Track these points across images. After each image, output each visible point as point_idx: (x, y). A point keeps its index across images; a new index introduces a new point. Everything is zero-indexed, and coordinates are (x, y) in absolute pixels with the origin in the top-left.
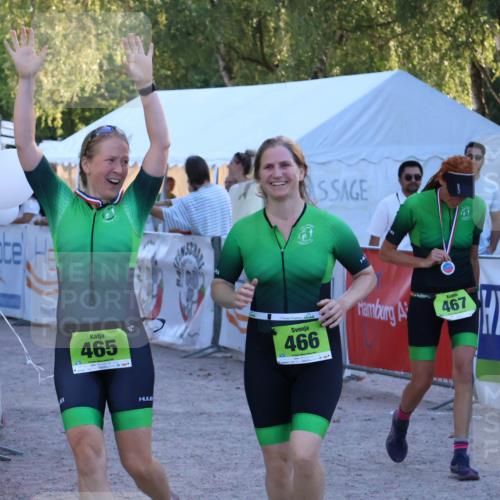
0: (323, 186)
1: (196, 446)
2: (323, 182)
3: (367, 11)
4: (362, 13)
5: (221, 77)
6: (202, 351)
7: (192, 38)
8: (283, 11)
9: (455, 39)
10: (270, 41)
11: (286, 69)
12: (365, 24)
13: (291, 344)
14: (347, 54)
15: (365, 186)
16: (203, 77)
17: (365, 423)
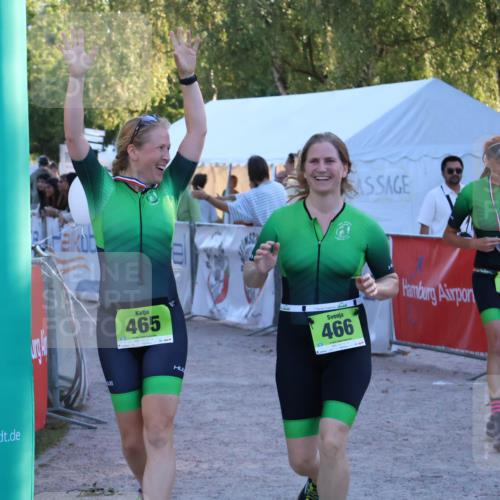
0: (369, 181)
1: (260, 415)
2: (369, 178)
3: (404, 28)
4: (399, 29)
5: (276, 87)
6: (264, 329)
7: (250, 53)
8: (329, 28)
9: (483, 50)
10: (318, 54)
11: (334, 79)
12: (402, 38)
13: (327, 332)
14: (387, 66)
15: (407, 181)
16: (260, 87)
17: (410, 393)
